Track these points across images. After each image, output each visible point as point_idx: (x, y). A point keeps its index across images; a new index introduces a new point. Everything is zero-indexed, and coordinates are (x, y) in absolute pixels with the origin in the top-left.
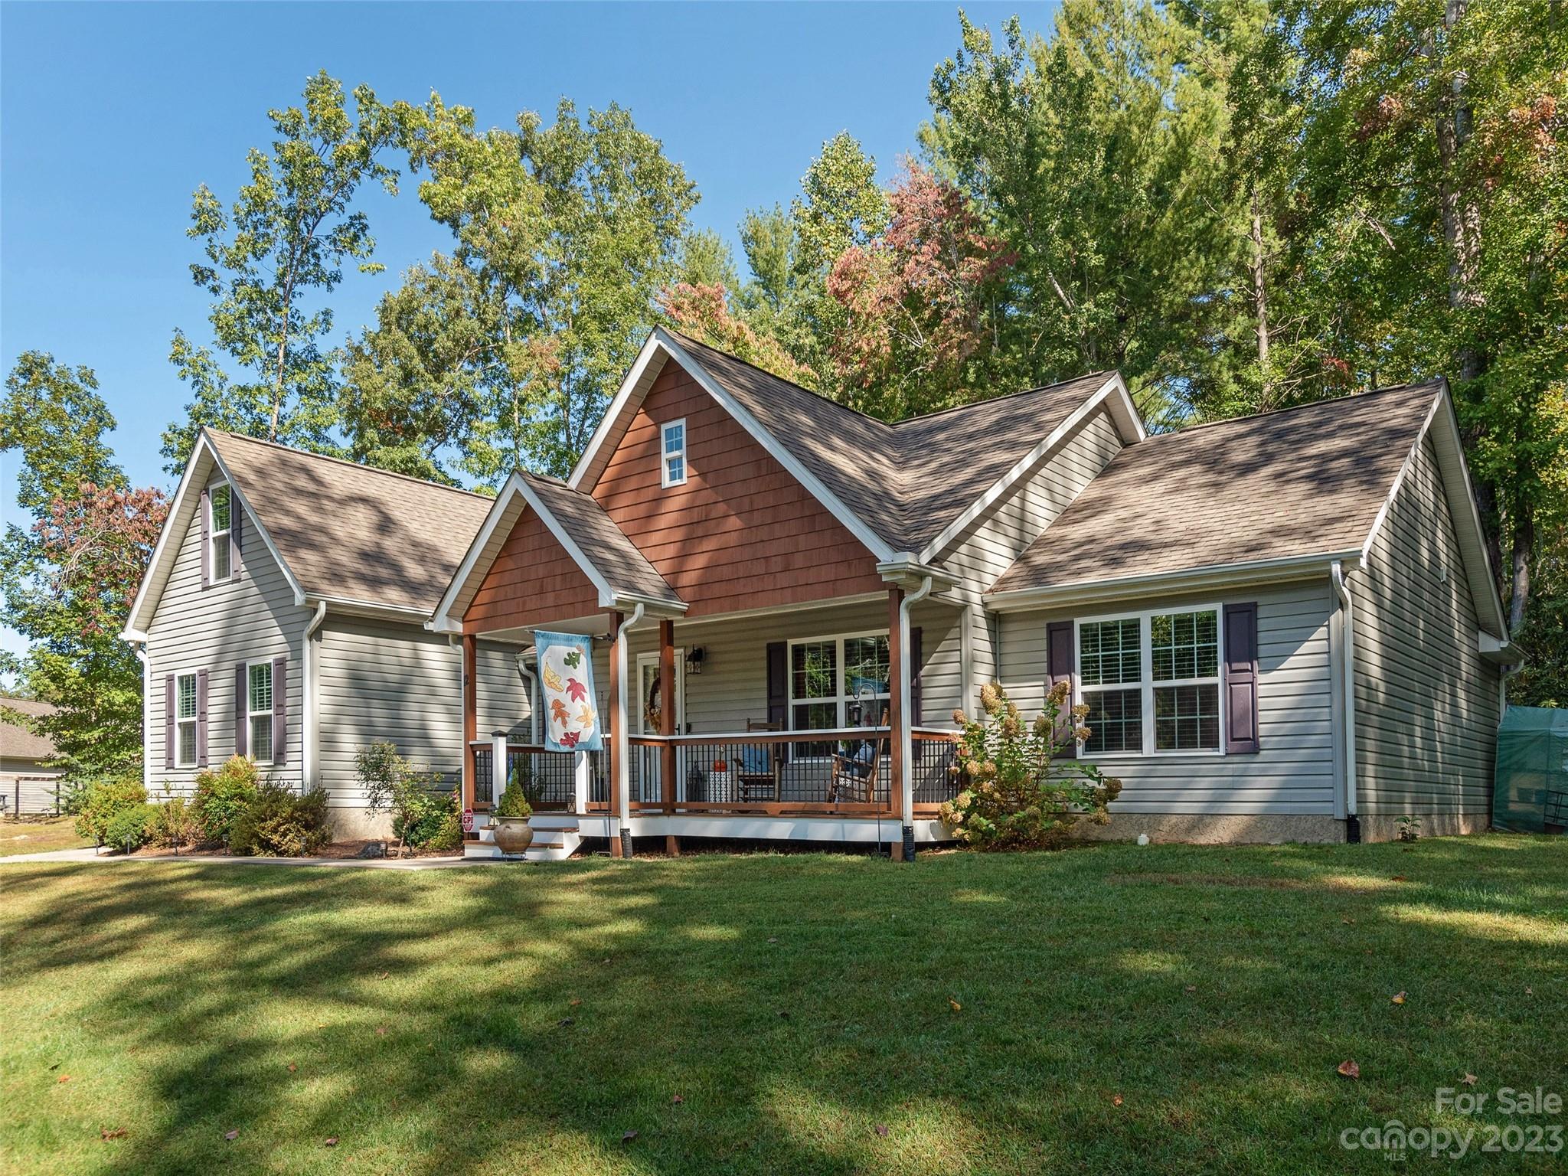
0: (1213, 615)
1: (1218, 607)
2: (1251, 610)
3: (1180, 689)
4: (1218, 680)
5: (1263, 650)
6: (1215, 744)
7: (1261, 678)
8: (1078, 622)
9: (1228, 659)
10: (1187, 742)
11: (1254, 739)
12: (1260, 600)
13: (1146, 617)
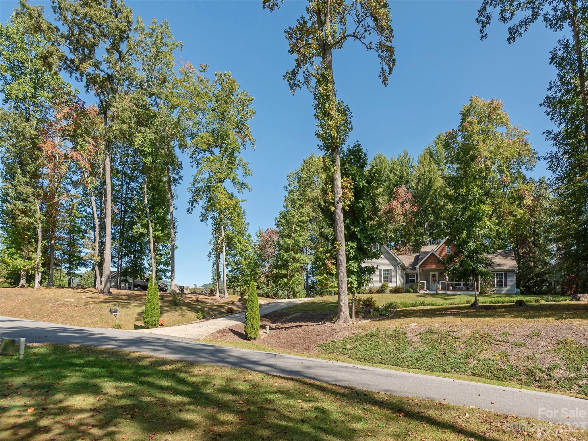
1: (503, 273)
2: (506, 273)
3: (499, 281)
4: (503, 280)
5: (508, 277)
6: (502, 286)
7: (507, 280)
9: (504, 278)
10: (500, 286)
11: (506, 286)
13: (496, 273)
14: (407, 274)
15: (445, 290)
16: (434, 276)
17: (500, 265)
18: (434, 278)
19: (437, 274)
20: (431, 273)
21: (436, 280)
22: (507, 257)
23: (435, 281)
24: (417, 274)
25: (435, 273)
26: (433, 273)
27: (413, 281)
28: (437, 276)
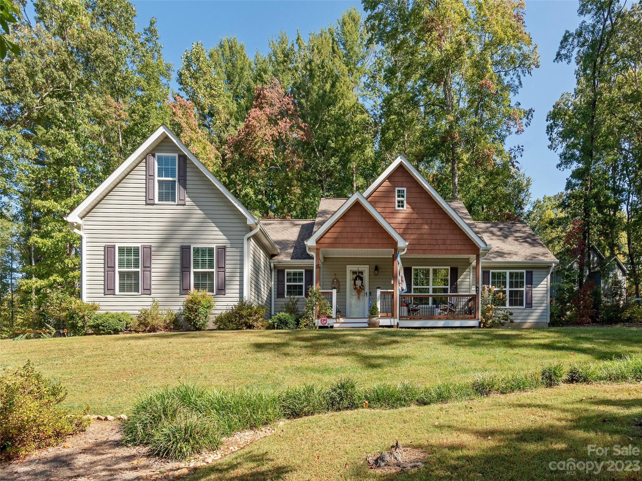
0: (523, 273)
1: (524, 271)
2: (531, 272)
3: (515, 291)
4: (524, 289)
5: (534, 283)
6: (522, 305)
7: (533, 289)
8: (491, 271)
9: (527, 284)
10: (516, 304)
11: (531, 304)
12: (534, 270)
13: (508, 272)
14: (280, 271)
15: (393, 316)
16: (358, 276)
17: (500, 254)
18: (358, 282)
19: (365, 269)
20: (350, 268)
21: (362, 287)
22: (506, 237)
23: (359, 290)
24: (309, 272)
25: (361, 268)
26: (355, 268)
27: (295, 290)
28: (366, 276)
